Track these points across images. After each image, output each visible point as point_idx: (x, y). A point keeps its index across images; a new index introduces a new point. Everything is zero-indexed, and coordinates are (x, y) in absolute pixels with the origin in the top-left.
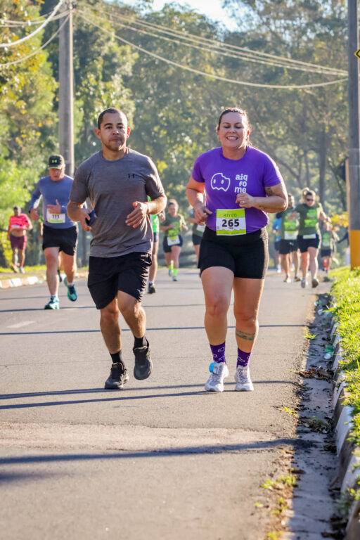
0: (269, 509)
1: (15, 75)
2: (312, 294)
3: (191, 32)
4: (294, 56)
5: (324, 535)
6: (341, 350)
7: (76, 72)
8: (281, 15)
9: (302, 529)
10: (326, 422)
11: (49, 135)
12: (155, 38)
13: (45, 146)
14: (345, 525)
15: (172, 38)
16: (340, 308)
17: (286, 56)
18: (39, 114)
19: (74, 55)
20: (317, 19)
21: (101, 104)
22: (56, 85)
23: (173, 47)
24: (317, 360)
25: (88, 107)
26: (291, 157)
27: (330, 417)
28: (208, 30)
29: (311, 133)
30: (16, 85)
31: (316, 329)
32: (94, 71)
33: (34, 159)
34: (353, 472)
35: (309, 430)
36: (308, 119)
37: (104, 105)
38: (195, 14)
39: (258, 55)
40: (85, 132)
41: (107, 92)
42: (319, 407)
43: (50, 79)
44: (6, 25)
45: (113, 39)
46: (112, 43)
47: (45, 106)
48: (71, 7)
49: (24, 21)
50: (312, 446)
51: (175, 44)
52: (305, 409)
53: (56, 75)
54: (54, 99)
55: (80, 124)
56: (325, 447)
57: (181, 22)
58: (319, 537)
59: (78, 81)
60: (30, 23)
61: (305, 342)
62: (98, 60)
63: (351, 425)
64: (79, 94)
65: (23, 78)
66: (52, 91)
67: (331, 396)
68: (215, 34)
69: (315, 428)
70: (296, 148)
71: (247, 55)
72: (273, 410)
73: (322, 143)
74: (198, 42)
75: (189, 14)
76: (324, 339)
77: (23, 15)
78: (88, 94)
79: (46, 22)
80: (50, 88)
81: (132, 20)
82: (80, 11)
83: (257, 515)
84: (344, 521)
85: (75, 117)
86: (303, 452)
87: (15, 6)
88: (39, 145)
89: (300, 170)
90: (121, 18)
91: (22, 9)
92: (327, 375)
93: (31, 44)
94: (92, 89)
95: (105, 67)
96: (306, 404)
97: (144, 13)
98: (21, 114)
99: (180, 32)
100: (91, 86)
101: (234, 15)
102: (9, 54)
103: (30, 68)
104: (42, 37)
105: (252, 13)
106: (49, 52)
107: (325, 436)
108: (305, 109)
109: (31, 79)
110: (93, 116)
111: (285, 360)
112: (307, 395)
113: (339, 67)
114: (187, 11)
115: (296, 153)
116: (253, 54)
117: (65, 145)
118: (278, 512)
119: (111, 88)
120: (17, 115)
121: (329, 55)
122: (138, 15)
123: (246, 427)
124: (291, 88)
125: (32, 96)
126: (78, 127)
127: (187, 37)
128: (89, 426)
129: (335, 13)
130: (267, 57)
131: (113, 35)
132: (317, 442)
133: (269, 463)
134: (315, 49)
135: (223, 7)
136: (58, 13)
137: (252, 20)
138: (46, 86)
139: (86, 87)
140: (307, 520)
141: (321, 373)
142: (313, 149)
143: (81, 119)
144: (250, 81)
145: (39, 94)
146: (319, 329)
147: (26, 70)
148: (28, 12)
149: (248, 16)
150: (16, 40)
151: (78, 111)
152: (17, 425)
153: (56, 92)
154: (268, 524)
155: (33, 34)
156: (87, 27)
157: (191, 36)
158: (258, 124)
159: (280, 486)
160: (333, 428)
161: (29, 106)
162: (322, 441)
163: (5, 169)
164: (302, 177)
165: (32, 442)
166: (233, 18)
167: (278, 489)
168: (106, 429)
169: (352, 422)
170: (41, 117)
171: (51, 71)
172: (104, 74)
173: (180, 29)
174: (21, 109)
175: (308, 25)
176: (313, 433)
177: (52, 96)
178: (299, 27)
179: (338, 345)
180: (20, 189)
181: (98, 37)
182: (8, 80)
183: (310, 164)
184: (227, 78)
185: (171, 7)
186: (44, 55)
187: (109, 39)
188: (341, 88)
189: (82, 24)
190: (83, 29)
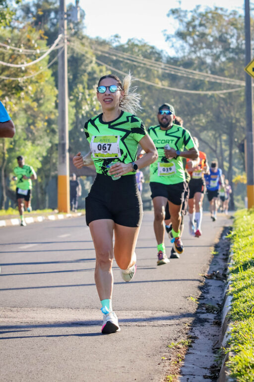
0: (171, 361)
1: (29, 85)
2: (221, 227)
3: (145, 57)
4: (213, 73)
5: (205, 377)
6: (232, 261)
7: (69, 83)
8: (204, 45)
9: (191, 373)
10: (217, 306)
11: (52, 124)
12: (121, 62)
13: (50, 131)
14: (219, 371)
15: (133, 61)
16: (235, 235)
17: (207, 72)
18: (46, 110)
19: (68, 72)
20: (227, 49)
21: (86, 104)
22: (57, 92)
23: (134, 67)
24: (217, 268)
25: (78, 106)
26: (211, 138)
27: (220, 303)
28: (157, 55)
29: (224, 122)
30: (30, 92)
31: (220, 248)
32: (82, 83)
33: (43, 140)
34: (227, 336)
35: (205, 311)
36: (221, 113)
37: (88, 105)
38: (148, 46)
39: (188, 72)
40: (76, 123)
41: (90, 97)
42: (214, 297)
43: (53, 88)
44: (23, 53)
45: (94, 62)
46: (94, 65)
47: (51, 105)
48: (66, 41)
49: (35, 50)
50: (206, 321)
51: (135, 65)
52: (205, 298)
53: (57, 86)
54: (56, 101)
55: (73, 117)
56: (214, 322)
57: (139, 51)
58: (201, 378)
59: (71, 89)
60: (38, 51)
61: (211, 256)
62: (84, 76)
63: (230, 308)
64: (72, 97)
65: (35, 88)
66: (55, 96)
67: (223, 290)
68: (161, 58)
69: (209, 310)
70: (214, 133)
71: (182, 72)
72: (183, 299)
73: (230, 129)
74: (150, 64)
75: (145, 45)
76: (224, 255)
77: (34, 46)
78: (78, 98)
79: (49, 51)
80: (53, 94)
81: (106, 49)
82: (72, 44)
83: (162, 365)
84: (219, 368)
85: (69, 112)
86: (200, 325)
87: (29, 40)
88: (46, 131)
89: (216, 147)
90: (100, 48)
91: (33, 42)
92: (222, 277)
93: (40, 65)
94: (81, 94)
95: (89, 80)
96: (206, 296)
97: (115, 44)
98: (34, 111)
99: (137, 57)
100: (80, 92)
101: (173, 46)
102: (25, 72)
103: (39, 81)
104: (48, 61)
105: (185, 45)
106: (53, 70)
107: (216, 315)
108: (219, 107)
109: (41, 87)
110: (81, 112)
111: (196, 268)
112: (208, 290)
113: (241, 79)
114: (142, 44)
115: (214, 135)
116: (185, 71)
117: (63, 130)
118: (176, 362)
119: (93, 93)
120: (32, 111)
121: (235, 71)
122: (111, 47)
123: (164, 309)
124: (210, 93)
125: (41, 99)
126: (71, 119)
127: (143, 60)
128: (62, 309)
129: (238, 44)
130: (195, 74)
131: (94, 59)
132: (209, 319)
133: (175, 332)
134: (225, 68)
135: (166, 41)
136: (57, 45)
137: (185, 49)
138: (51, 92)
139: (77, 93)
140: (195, 367)
141: (218, 276)
142: (225, 133)
143: (73, 114)
144: (183, 89)
145: (46, 98)
146: (222, 249)
147: (37, 82)
148: (38, 45)
149: (182, 46)
150: (30, 62)
151: (71, 109)
152: (15, 309)
153: (57, 96)
154: (169, 370)
155: (41, 58)
156: (77, 54)
157: (145, 59)
158: (189, 117)
159: (181, 346)
160: (221, 310)
161: (40, 105)
162: (213, 318)
163: (24, 147)
164: (218, 151)
165: (24, 319)
166: (173, 48)
167: (178, 348)
168: (73, 311)
169: (231, 306)
170: (47, 113)
171: (54, 83)
172: (88, 85)
173: (138, 55)
174: (34, 107)
175: (221, 52)
176: (208, 314)
177: (55, 99)
178: (215, 54)
179: (231, 258)
180: (34, 160)
181: (84, 61)
182: (24, 88)
183: (223, 143)
184: (169, 86)
185: (132, 41)
186: (50, 72)
187: (91, 62)
188: (243, 94)
189: (74, 52)
190: (75, 55)
